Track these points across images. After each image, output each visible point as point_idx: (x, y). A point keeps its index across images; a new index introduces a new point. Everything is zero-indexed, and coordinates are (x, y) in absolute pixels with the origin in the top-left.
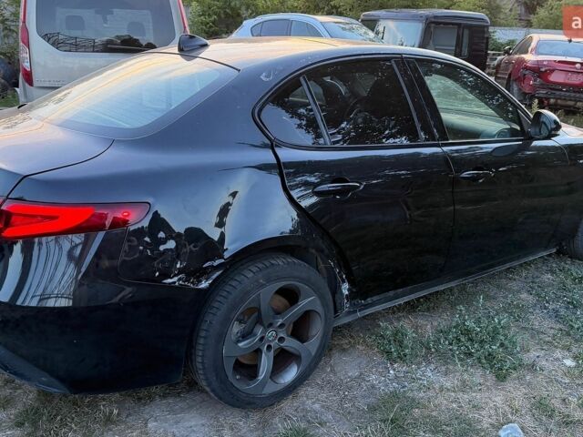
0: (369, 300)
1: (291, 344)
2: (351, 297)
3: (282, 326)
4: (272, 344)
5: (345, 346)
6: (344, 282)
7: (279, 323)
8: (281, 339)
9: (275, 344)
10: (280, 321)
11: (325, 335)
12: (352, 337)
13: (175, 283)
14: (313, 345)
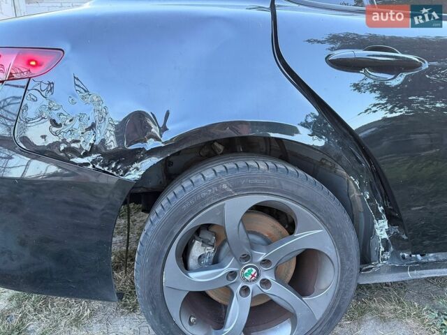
0: (431, 257)
1: (281, 293)
2: (394, 243)
3: (266, 262)
4: (251, 286)
5: (386, 314)
6: (379, 217)
7: (261, 259)
8: (266, 283)
9: (255, 287)
10: (263, 256)
11: (340, 293)
12: (400, 302)
13: (87, 164)
14: (318, 303)
